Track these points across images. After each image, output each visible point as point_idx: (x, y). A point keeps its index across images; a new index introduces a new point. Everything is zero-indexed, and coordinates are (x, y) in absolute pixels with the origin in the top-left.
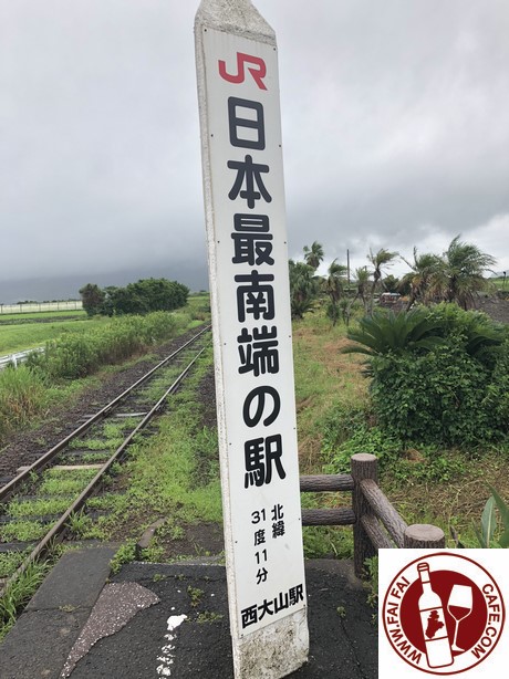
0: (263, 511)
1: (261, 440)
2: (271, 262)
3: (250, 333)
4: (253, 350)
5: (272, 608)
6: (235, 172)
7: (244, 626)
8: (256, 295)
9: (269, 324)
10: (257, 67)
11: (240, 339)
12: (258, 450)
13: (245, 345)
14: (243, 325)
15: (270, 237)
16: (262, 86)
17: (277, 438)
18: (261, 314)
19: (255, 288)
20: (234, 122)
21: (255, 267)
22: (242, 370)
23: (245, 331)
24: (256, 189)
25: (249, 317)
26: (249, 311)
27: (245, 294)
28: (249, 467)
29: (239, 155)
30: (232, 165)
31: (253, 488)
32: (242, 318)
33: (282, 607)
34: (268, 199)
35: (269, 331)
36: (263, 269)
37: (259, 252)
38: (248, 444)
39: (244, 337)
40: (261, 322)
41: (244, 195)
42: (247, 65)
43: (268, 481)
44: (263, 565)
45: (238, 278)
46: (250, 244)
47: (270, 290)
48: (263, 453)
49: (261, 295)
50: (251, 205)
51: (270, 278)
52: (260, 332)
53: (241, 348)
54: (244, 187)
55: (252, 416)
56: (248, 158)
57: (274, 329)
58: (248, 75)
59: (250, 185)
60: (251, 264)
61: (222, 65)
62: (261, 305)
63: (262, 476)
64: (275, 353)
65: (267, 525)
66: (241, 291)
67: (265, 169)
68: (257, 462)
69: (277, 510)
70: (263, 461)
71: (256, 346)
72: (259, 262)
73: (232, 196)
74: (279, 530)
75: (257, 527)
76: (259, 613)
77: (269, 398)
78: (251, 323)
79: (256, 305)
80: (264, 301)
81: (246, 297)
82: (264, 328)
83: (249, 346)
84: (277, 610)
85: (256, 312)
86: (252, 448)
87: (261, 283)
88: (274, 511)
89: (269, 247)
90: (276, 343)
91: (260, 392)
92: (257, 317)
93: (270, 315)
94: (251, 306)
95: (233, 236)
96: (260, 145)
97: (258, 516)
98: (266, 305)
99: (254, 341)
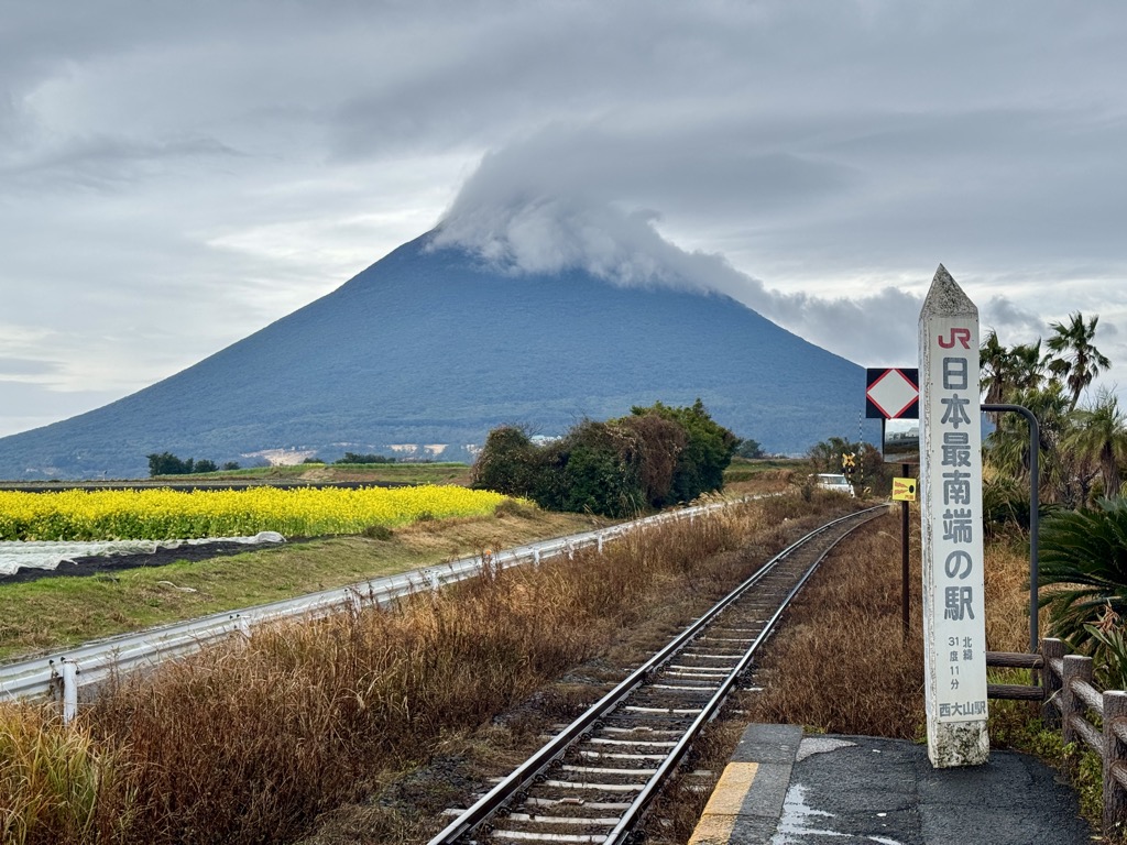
0: (957, 638)
1: (957, 588)
3: (952, 512)
4: (954, 525)
5: (961, 710)
6: (946, 405)
7: (941, 715)
8: (957, 487)
9: (966, 508)
10: (964, 335)
11: (945, 516)
12: (954, 595)
13: (948, 521)
14: (947, 507)
15: (968, 447)
16: (967, 347)
17: (969, 590)
18: (961, 500)
19: (956, 482)
20: (947, 373)
21: (957, 468)
22: (945, 538)
23: (948, 511)
24: (960, 415)
25: (952, 501)
26: (952, 497)
27: (950, 486)
28: (947, 605)
29: (949, 394)
30: (944, 401)
31: (950, 620)
32: (946, 502)
33: (969, 713)
34: (968, 422)
35: (966, 512)
36: (963, 469)
37: (961, 458)
38: (948, 589)
39: (947, 515)
40: (960, 506)
41: (951, 420)
42: (957, 335)
43: (961, 618)
44: (955, 676)
45: (945, 475)
46: (954, 452)
47: (967, 484)
48: (959, 597)
49: (960, 488)
50: (956, 426)
51: (967, 475)
52: (959, 513)
53: (945, 522)
55: (951, 570)
56: (956, 396)
57: (969, 511)
58: (957, 341)
59: (956, 413)
60: (955, 465)
61: (941, 338)
62: (960, 494)
63: (957, 615)
64: (969, 528)
65: (960, 649)
66: (946, 484)
67: (967, 402)
68: (954, 603)
69: (967, 640)
70: (958, 603)
71: (956, 522)
72: (960, 465)
73: (943, 421)
74: (968, 656)
75: (953, 649)
76: (952, 710)
77: (964, 560)
78: (953, 506)
79: (957, 494)
80: (963, 491)
81: (950, 488)
82: (962, 510)
83: (951, 522)
84: (965, 713)
85: (957, 499)
86: (950, 592)
87: (961, 479)
88: (965, 640)
89: (968, 454)
90: (970, 522)
91: (958, 554)
92: (957, 502)
93: (967, 501)
94: (954, 494)
95: (943, 447)
96: (964, 386)
97: (953, 641)
98: (964, 494)
99: (954, 519)
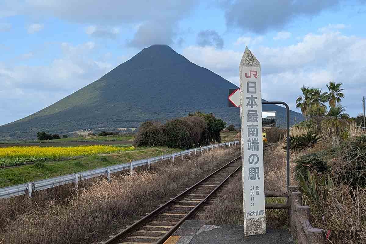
0: (253, 187)
1: (253, 168)
2: (257, 122)
3: (251, 139)
4: (252, 144)
5: (255, 214)
6: (248, 100)
7: (247, 216)
9: (256, 138)
10: (255, 73)
14: (249, 138)
15: (257, 115)
16: (256, 78)
17: (258, 168)
18: (254, 135)
20: (248, 87)
22: (248, 149)
24: (254, 103)
26: (251, 134)
27: (250, 130)
28: (249, 174)
29: (249, 95)
30: (247, 98)
31: (251, 180)
32: (249, 136)
34: (257, 105)
37: (254, 119)
38: (249, 168)
39: (249, 141)
40: (254, 137)
41: (250, 105)
42: (252, 73)
43: (255, 179)
44: (253, 201)
45: (248, 126)
46: (251, 117)
47: (257, 129)
48: (254, 171)
49: (254, 130)
50: (252, 107)
51: (257, 126)
52: (254, 139)
53: (248, 144)
54: (250, 103)
55: (251, 161)
56: (252, 96)
58: (252, 75)
59: (252, 103)
60: (252, 122)
61: (246, 74)
62: (254, 133)
63: (253, 178)
64: (258, 146)
65: (254, 191)
67: (256, 98)
68: (252, 174)
72: (254, 122)
73: (247, 106)
74: (258, 193)
75: (252, 191)
76: (252, 214)
77: (256, 158)
78: (251, 137)
80: (255, 132)
81: (250, 131)
83: (250, 143)
84: (257, 215)
85: (253, 134)
86: (251, 170)
87: (254, 127)
88: (256, 188)
89: (257, 118)
90: (258, 143)
91: (253, 155)
93: (256, 136)
94: (251, 133)
95: (247, 115)
96: (255, 92)
99: (252, 142)
